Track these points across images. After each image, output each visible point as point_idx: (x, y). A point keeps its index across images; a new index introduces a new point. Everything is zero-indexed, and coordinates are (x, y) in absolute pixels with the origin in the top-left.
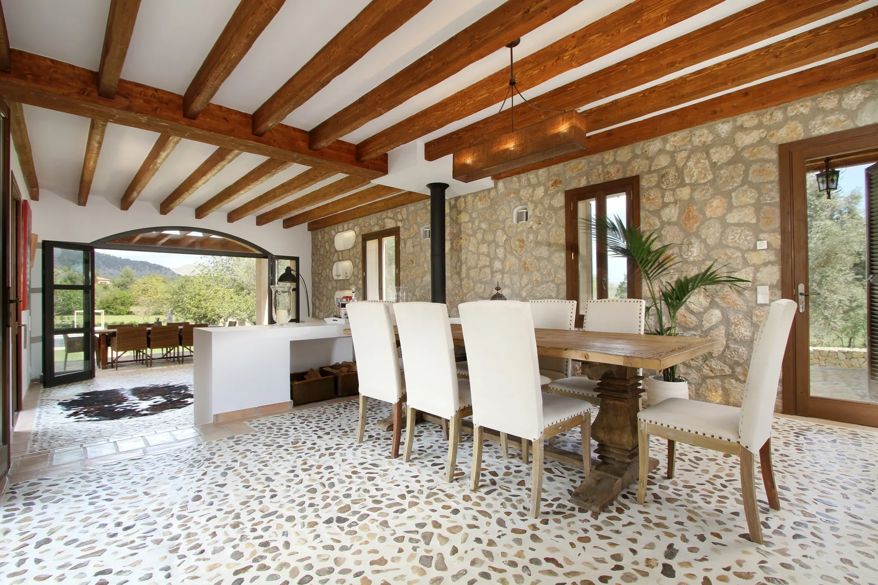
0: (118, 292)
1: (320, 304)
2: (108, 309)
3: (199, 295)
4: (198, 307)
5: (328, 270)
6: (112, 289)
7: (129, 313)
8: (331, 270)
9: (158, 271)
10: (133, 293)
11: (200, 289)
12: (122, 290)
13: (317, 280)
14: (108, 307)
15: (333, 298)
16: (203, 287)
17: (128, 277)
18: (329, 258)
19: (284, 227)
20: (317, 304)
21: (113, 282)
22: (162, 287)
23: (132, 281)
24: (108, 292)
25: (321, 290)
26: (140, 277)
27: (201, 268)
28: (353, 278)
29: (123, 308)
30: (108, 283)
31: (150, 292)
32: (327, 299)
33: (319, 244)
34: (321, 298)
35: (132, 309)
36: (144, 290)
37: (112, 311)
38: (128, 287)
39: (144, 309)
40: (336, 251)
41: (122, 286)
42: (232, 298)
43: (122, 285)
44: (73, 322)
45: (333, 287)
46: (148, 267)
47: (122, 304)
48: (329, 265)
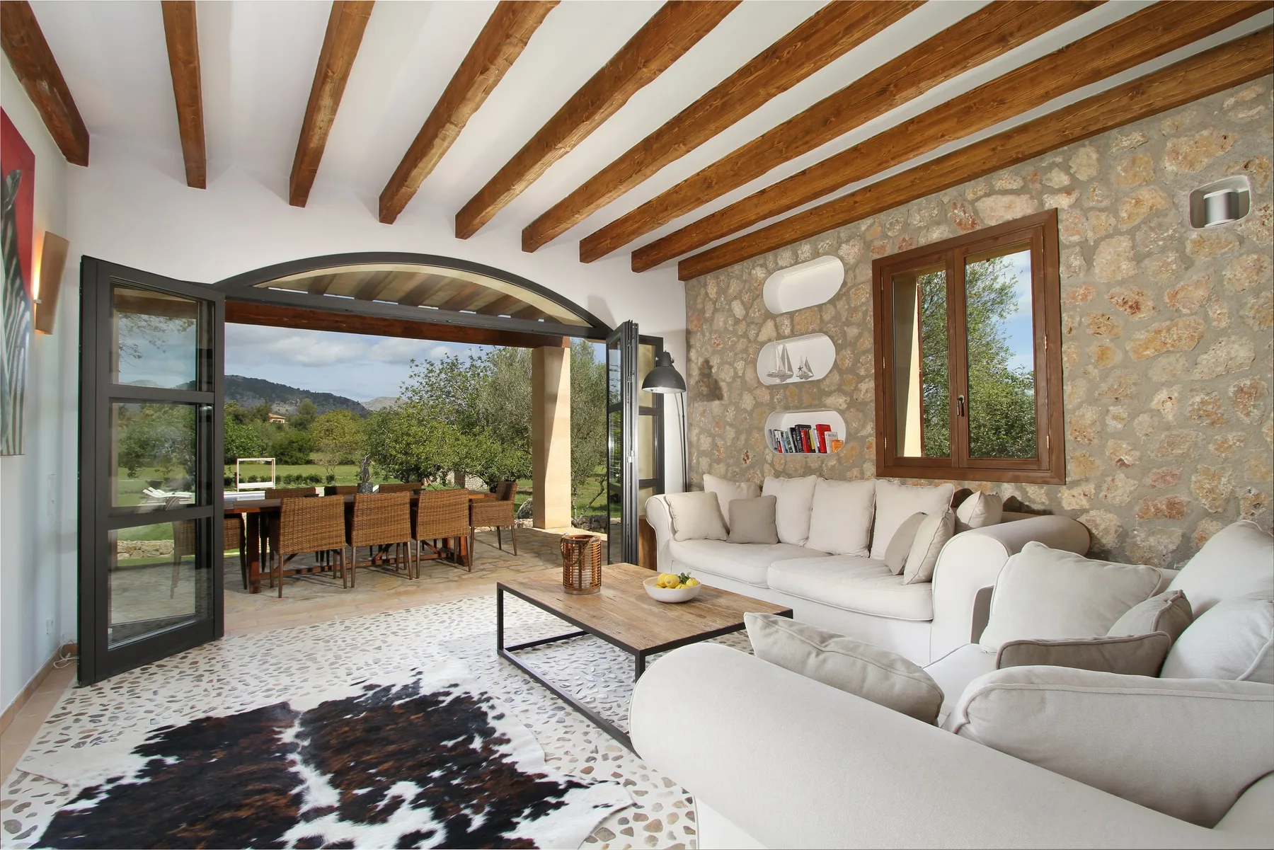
0: (293, 433)
1: (715, 445)
2: (281, 456)
3: (409, 435)
4: (406, 454)
5: (739, 365)
6: (287, 428)
7: (309, 462)
8: (754, 362)
9: (345, 406)
10: (314, 435)
11: (410, 426)
12: (299, 430)
14: (282, 454)
15: (760, 429)
16: (414, 422)
17: (308, 413)
18: (745, 336)
19: (635, 269)
21: (289, 420)
22: (351, 426)
23: (313, 419)
24: (283, 434)
25: (717, 412)
26: (323, 413)
27: (410, 394)
28: (836, 377)
29: (300, 455)
30: (284, 421)
31: (337, 432)
32: (738, 433)
33: (709, 307)
34: (716, 430)
35: (313, 456)
36: (328, 430)
38: (308, 426)
39: (329, 456)
40: (769, 315)
42: (457, 439)
43: (300, 424)
44: (236, 474)
45: (758, 405)
46: (331, 400)
47: (300, 450)
48: (745, 350)
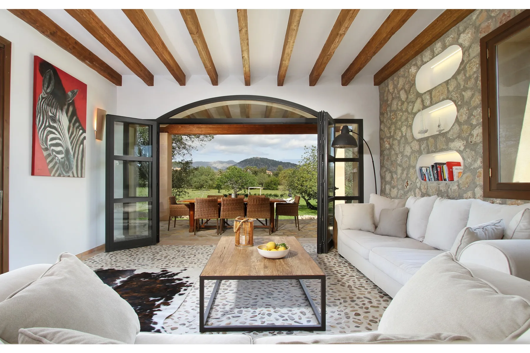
0: (273, 178)
1: (392, 178)
3: (303, 178)
5: (404, 129)
6: (272, 176)
8: (410, 126)
10: (280, 179)
12: (276, 177)
13: (387, 146)
14: (269, 186)
15: (414, 167)
16: (305, 172)
17: (279, 170)
18: (407, 111)
19: (343, 85)
20: (388, 177)
21: (273, 173)
23: (280, 172)
24: (270, 178)
25: (393, 158)
26: (284, 170)
27: (305, 160)
28: (457, 127)
29: (275, 186)
30: (270, 173)
32: (403, 170)
33: (390, 98)
34: (393, 169)
35: (279, 187)
36: (284, 177)
37: (270, 188)
38: (278, 175)
40: (419, 95)
41: (276, 175)
45: (413, 152)
46: (290, 165)
47: (275, 184)
48: (407, 120)
